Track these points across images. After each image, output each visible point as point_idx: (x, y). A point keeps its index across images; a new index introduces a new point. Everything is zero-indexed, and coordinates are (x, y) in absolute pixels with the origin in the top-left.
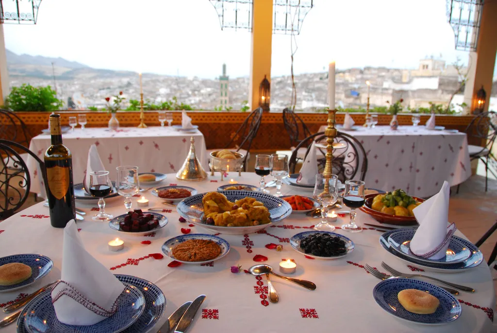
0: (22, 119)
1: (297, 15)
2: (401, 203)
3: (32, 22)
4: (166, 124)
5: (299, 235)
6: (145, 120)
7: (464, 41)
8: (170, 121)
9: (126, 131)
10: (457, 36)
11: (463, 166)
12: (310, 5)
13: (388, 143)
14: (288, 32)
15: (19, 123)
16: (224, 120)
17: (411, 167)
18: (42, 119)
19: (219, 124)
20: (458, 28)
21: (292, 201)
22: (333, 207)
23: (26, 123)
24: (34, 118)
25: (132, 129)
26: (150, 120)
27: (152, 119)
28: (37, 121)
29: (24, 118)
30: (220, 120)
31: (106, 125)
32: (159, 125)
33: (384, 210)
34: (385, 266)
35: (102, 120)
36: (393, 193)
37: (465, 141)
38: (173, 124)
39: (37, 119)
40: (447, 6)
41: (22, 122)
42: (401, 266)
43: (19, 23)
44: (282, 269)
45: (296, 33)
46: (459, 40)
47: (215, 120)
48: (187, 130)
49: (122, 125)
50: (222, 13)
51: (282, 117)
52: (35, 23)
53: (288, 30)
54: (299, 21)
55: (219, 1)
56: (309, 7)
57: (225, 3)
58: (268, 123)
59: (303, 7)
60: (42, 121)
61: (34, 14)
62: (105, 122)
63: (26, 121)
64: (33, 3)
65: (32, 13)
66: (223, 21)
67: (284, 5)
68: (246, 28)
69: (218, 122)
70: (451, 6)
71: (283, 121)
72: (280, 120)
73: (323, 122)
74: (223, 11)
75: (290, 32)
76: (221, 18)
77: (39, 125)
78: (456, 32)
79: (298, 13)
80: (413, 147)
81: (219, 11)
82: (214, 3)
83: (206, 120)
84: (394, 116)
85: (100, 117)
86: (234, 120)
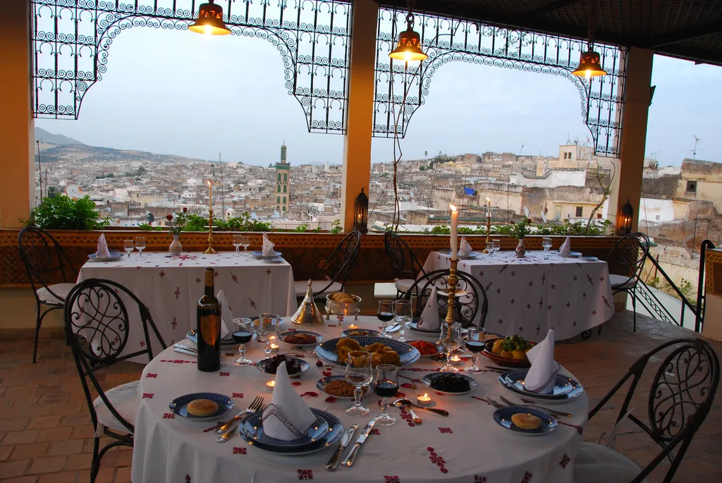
0: (56, 239)
1: (401, 115)
2: (518, 347)
3: (73, 117)
4: (241, 249)
5: (429, 377)
6: (213, 243)
7: (605, 145)
8: (246, 246)
9: (194, 258)
10: (596, 140)
11: (606, 301)
12: (417, 102)
13: (513, 274)
14: (390, 135)
15: (51, 244)
16: (312, 244)
17: (541, 303)
19: (305, 248)
20: (597, 130)
21: (418, 345)
22: (455, 352)
23: (61, 244)
24: (72, 238)
25: (200, 255)
26: (219, 243)
27: (222, 242)
29: (58, 238)
30: (306, 243)
31: (165, 249)
32: (233, 249)
33: (503, 353)
34: (503, 399)
35: (158, 242)
36: (511, 338)
37: (606, 270)
38: (249, 249)
40: (583, 104)
41: (55, 242)
42: (515, 399)
43: (56, 118)
44: (419, 401)
45: (400, 136)
46: (598, 144)
47: (300, 243)
48: (268, 258)
49: (185, 250)
50: (309, 111)
51: (383, 240)
52: (76, 119)
53: (391, 132)
54: (404, 120)
55: (307, 96)
56: (416, 104)
57: (314, 99)
58: (365, 248)
59: (409, 104)
60: (82, 242)
61: (75, 107)
62: (165, 245)
63: (62, 242)
64: (75, 94)
65: (73, 106)
66: (311, 121)
67: (386, 102)
68: (339, 129)
69: (303, 246)
70: (588, 104)
71: (383, 246)
72: (381, 244)
73: (432, 246)
74: (311, 108)
75: (393, 135)
76: (309, 117)
77: (77, 247)
78: (594, 134)
79: (402, 112)
80: (544, 279)
81: (306, 108)
82: (300, 98)
83: (289, 243)
84: (520, 240)
85: (156, 238)
86: (323, 244)
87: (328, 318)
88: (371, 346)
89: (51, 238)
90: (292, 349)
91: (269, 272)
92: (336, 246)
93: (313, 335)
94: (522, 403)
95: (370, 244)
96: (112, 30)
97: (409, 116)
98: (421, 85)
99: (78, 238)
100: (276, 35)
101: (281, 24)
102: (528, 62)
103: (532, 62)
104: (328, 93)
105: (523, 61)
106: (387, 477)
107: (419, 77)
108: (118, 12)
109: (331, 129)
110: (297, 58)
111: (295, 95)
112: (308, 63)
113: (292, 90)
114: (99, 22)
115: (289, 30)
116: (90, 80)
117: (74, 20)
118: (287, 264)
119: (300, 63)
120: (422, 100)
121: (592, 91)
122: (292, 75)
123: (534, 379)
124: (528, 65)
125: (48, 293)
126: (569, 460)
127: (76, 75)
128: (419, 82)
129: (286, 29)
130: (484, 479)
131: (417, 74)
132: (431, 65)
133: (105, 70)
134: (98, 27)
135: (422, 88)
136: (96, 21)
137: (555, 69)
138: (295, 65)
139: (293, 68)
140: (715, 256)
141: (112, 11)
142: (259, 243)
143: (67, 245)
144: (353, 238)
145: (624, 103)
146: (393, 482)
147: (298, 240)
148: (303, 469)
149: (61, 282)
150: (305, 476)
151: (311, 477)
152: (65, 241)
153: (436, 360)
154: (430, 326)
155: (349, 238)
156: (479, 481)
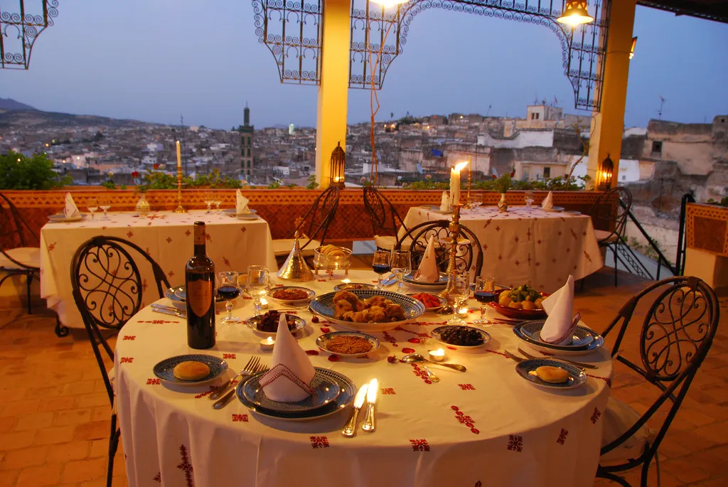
0: (10, 199)
1: (379, 65)
2: (528, 298)
3: (23, 66)
4: (213, 207)
5: (437, 330)
6: (183, 201)
7: (586, 98)
8: (218, 203)
9: (163, 217)
10: (577, 92)
11: (588, 256)
12: (395, 51)
13: (498, 229)
14: (366, 86)
15: (6, 206)
16: (287, 200)
18: (40, 200)
19: (280, 206)
20: (578, 82)
23: (17, 206)
24: (29, 199)
25: (169, 214)
27: (192, 200)
28: (32, 203)
29: (13, 199)
30: (281, 201)
31: (132, 209)
32: (205, 207)
33: (512, 305)
35: (124, 202)
36: (520, 288)
37: (590, 225)
38: (221, 207)
39: (33, 200)
40: (564, 54)
41: (10, 203)
43: (3, 67)
44: (432, 357)
45: (377, 87)
46: (579, 97)
47: (275, 200)
48: (242, 216)
49: (152, 209)
50: (281, 60)
51: (361, 196)
52: (27, 68)
53: (368, 83)
54: (380, 71)
55: (278, 44)
56: (393, 54)
57: (286, 47)
58: (343, 205)
59: (386, 53)
60: (40, 203)
61: (25, 55)
62: (131, 205)
63: (18, 203)
64: (24, 40)
65: (22, 54)
66: (283, 71)
67: (362, 51)
68: (313, 80)
69: (278, 203)
70: (569, 55)
71: (363, 203)
72: (359, 200)
73: (412, 202)
74: (283, 58)
75: (369, 86)
76: (281, 67)
77: (35, 209)
78: (575, 87)
79: (380, 61)
80: (529, 234)
81: (278, 57)
82: (271, 46)
83: (263, 201)
84: (503, 195)
85: (121, 198)
86: (298, 201)
87: (317, 273)
88: (370, 299)
89: (6, 199)
90: (282, 305)
91: (244, 229)
92: (313, 203)
93: (304, 291)
94: (542, 356)
95: (348, 200)
97: (386, 66)
98: (398, 32)
99: (36, 199)
102: (509, 10)
103: (513, 10)
104: (301, 40)
105: (504, 8)
106: (414, 441)
107: (396, 24)
109: (304, 80)
110: (267, 4)
111: (266, 43)
112: (280, 9)
113: (263, 37)
116: (39, 25)
118: (264, 221)
119: (271, 8)
120: (400, 48)
121: (573, 41)
122: (262, 21)
123: (551, 330)
124: (509, 13)
125: (5, 258)
126: (599, 414)
127: (23, 19)
128: (396, 30)
130: (520, 439)
131: (395, 22)
132: (409, 12)
133: (56, 14)
135: (400, 36)
137: (537, 18)
138: (265, 10)
139: (263, 14)
140: (695, 210)
142: (232, 201)
143: (24, 206)
144: (330, 193)
145: (605, 55)
146: (421, 447)
147: (272, 197)
148: (316, 435)
149: (19, 246)
150: (320, 444)
151: (326, 445)
152: (21, 202)
153: (440, 313)
154: (428, 278)
155: (326, 194)
156: (515, 442)
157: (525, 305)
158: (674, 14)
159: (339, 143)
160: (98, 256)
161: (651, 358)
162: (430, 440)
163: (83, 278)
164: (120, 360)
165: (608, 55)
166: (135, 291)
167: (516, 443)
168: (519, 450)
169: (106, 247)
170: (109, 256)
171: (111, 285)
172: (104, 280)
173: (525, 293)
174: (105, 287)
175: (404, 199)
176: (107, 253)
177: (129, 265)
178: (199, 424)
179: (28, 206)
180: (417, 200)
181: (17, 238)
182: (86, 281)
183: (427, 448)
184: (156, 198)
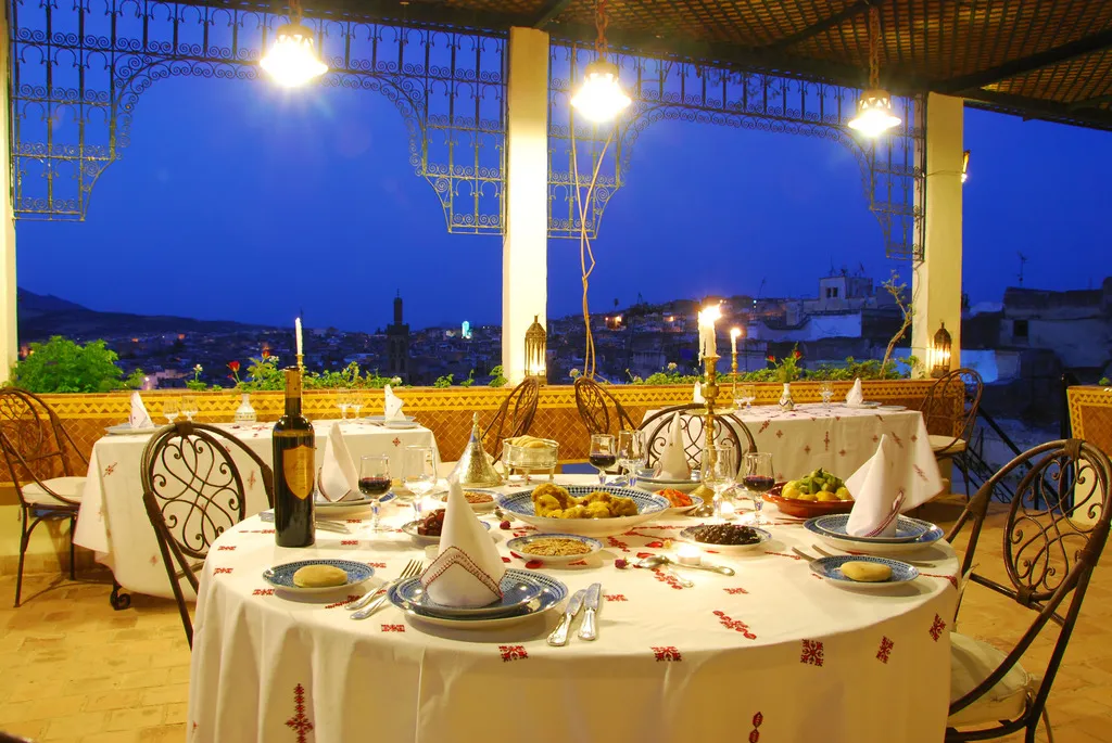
0: (51, 407)
2: (825, 486)
4: (350, 414)
5: (690, 530)
8: (358, 409)
15: (45, 416)
16: (460, 404)
18: (94, 407)
19: (450, 412)
23: (61, 416)
24: (78, 405)
27: (319, 405)
28: (82, 411)
29: (56, 405)
30: (452, 404)
31: (229, 420)
32: (338, 416)
33: (802, 497)
35: (218, 409)
37: (921, 426)
38: (362, 415)
39: (84, 407)
41: (51, 413)
48: (394, 424)
49: (259, 419)
51: (572, 396)
58: (544, 409)
60: (94, 411)
62: (228, 413)
63: (61, 411)
69: (447, 408)
70: (872, 180)
71: (575, 406)
72: (568, 402)
77: (86, 420)
80: (827, 441)
83: (425, 405)
84: (786, 386)
85: (213, 403)
86: (478, 404)
89: (44, 406)
91: (396, 442)
92: (498, 407)
95: (553, 402)
96: (138, 81)
99: (88, 405)
100: (393, 84)
101: (400, 68)
102: (778, 118)
103: (784, 119)
105: (771, 117)
106: (657, 649)
108: (147, 54)
110: (426, 120)
114: (117, 68)
115: (413, 76)
117: (77, 67)
118: (426, 430)
121: (876, 160)
124: (778, 123)
125: (42, 491)
126: (943, 625)
129: (407, 76)
130: (820, 646)
134: (115, 77)
136: (113, 67)
137: (819, 128)
141: (137, 52)
142: (379, 406)
143: (69, 416)
144: (523, 392)
145: (925, 178)
146: (668, 655)
147: (438, 399)
148: (508, 645)
149: (60, 475)
150: (514, 655)
151: (524, 655)
152: (67, 410)
153: (693, 515)
154: (674, 476)
155: (518, 393)
156: (812, 651)
157: (822, 496)
158: (1021, 118)
159: (536, 317)
160: (181, 450)
161: (1022, 570)
162: (681, 647)
163: (158, 480)
164: (213, 571)
165: (928, 178)
166: (235, 505)
167: (813, 653)
168: (819, 663)
169: (193, 438)
170: (197, 451)
171: (199, 494)
172: (189, 486)
173: (820, 481)
174: (190, 496)
175: (637, 399)
176: (194, 446)
177: (225, 467)
178: (331, 637)
179: (77, 416)
180: (657, 399)
181: (59, 464)
182: (163, 484)
183: (677, 657)
184: (266, 403)
